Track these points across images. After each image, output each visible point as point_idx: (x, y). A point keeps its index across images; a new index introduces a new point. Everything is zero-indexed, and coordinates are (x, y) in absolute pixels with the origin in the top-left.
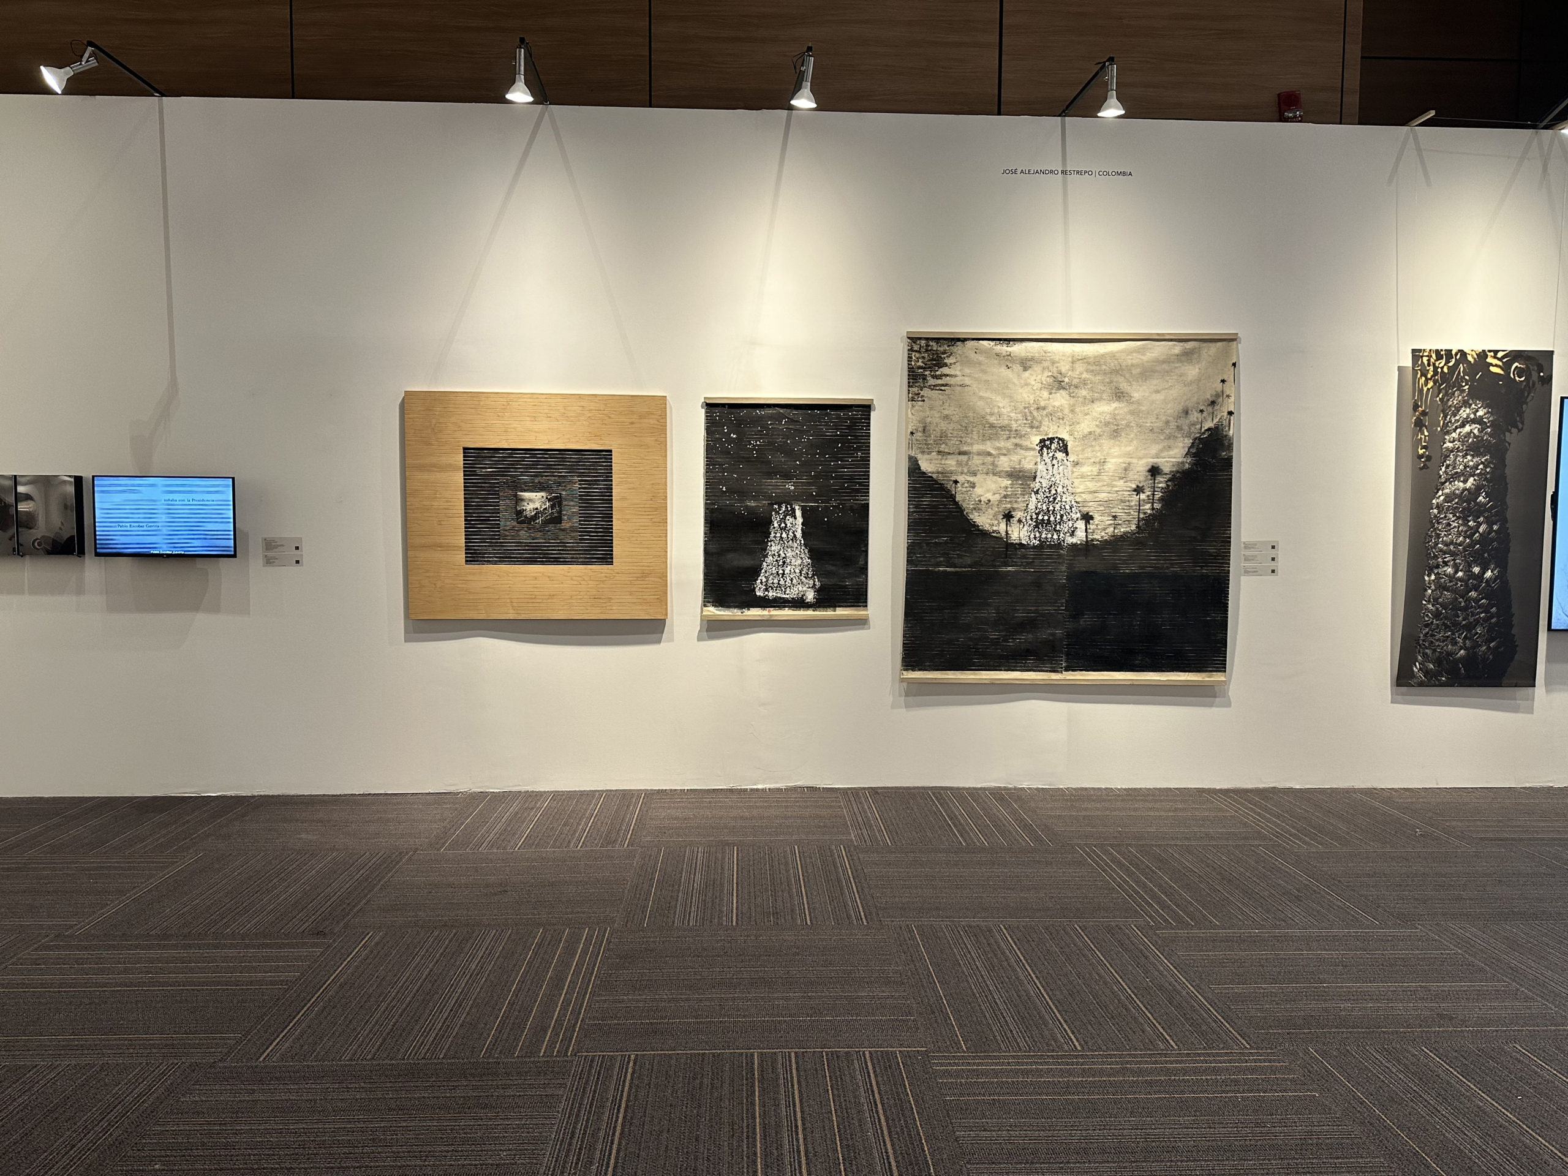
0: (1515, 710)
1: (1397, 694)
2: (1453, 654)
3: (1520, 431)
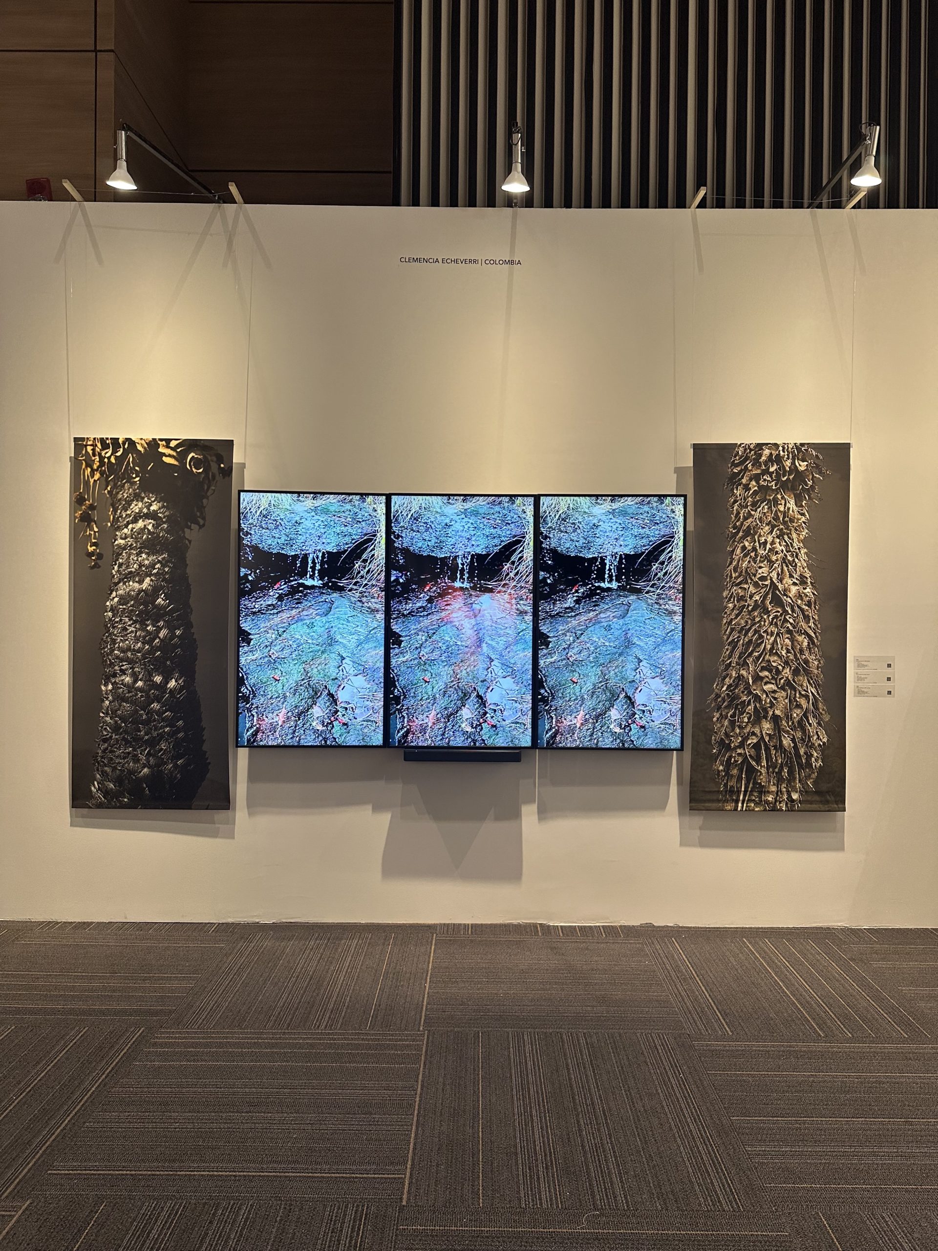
0: (214, 835)
1: (76, 817)
2: (137, 772)
3: (201, 527)
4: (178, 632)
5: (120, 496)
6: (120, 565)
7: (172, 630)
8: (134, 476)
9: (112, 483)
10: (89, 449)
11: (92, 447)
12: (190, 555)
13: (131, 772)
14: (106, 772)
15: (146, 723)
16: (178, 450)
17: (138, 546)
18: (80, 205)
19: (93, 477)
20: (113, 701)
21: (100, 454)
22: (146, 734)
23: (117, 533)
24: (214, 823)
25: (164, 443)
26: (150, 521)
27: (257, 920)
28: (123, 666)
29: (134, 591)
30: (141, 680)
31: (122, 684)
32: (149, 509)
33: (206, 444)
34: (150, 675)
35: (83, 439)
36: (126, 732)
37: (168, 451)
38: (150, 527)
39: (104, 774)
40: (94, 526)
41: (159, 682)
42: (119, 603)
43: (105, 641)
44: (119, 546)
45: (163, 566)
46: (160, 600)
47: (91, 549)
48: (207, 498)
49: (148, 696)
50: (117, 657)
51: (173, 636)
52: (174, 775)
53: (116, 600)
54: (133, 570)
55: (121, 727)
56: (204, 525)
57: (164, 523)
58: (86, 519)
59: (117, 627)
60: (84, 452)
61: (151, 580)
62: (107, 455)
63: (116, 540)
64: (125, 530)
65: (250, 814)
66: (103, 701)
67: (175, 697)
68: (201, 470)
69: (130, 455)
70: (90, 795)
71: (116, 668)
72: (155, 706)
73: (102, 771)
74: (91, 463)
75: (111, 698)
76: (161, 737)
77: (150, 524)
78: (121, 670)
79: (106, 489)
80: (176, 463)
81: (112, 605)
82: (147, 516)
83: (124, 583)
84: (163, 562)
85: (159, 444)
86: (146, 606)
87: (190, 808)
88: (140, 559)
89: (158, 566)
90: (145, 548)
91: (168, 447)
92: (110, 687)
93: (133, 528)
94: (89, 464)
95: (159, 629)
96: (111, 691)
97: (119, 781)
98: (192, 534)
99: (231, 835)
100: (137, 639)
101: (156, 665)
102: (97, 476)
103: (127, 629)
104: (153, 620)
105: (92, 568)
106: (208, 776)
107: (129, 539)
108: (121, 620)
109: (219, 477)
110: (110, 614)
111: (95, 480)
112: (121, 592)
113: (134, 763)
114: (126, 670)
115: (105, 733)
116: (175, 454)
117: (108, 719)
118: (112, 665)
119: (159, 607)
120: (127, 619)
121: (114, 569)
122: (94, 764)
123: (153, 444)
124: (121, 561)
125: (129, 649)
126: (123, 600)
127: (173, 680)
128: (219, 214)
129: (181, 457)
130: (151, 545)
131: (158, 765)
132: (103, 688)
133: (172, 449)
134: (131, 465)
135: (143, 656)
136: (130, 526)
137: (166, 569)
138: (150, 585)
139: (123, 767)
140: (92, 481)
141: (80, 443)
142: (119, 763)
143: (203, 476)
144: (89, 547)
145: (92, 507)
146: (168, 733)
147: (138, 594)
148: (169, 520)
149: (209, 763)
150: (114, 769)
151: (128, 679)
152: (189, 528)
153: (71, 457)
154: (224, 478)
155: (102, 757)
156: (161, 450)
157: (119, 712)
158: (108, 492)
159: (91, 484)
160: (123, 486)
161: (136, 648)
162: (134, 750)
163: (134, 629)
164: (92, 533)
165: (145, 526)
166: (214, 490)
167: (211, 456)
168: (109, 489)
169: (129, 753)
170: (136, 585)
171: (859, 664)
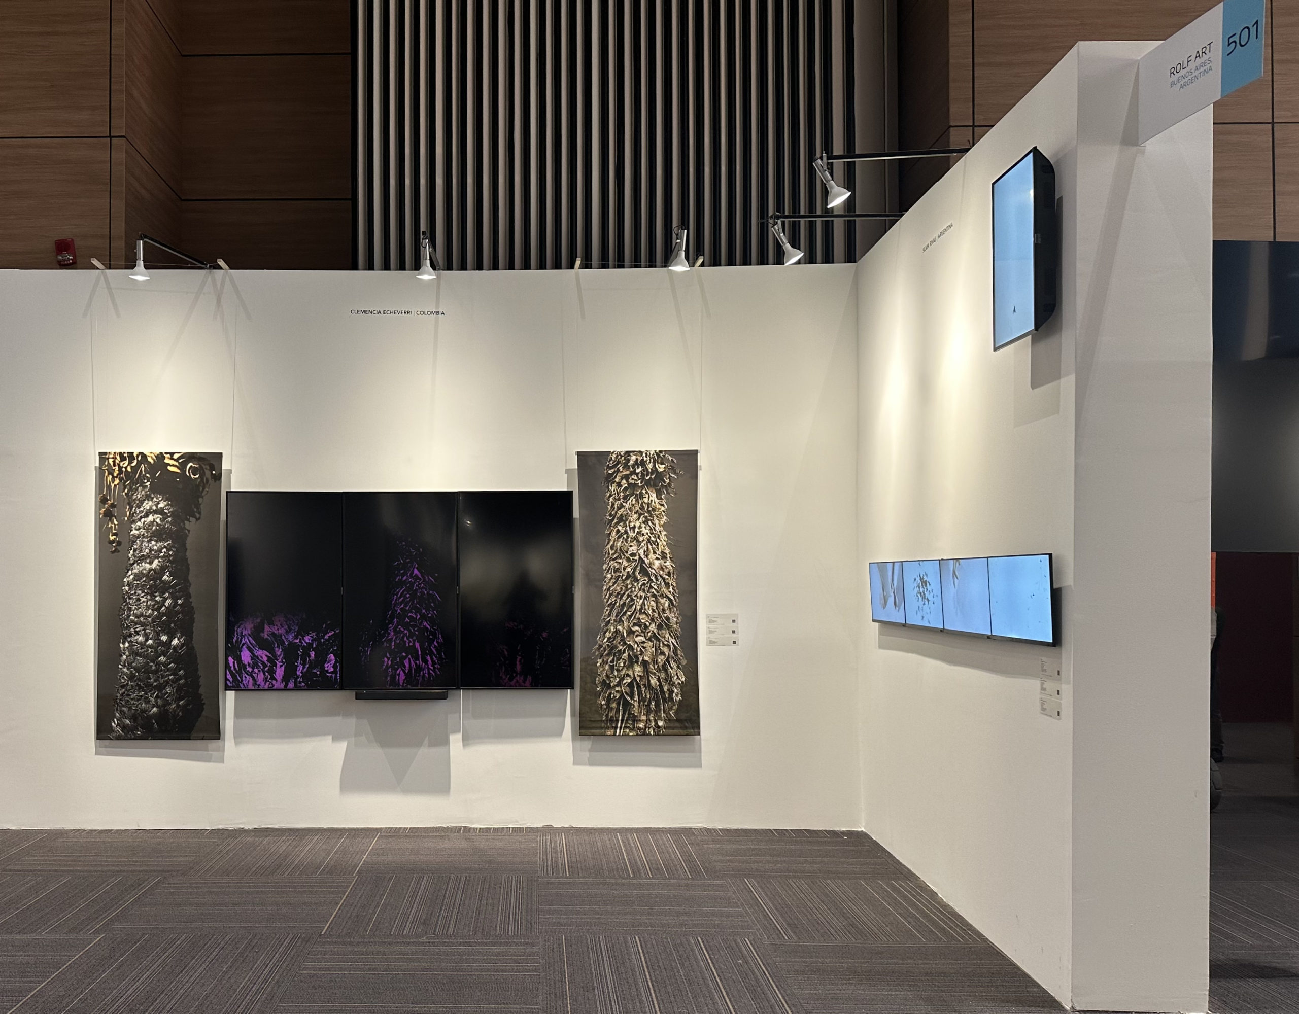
0: (208, 760)
1: (100, 747)
2: (146, 711)
3: (197, 519)
4: (179, 602)
5: (134, 497)
6: (135, 550)
7: (175, 599)
8: (145, 481)
9: (128, 487)
10: (111, 461)
11: (113, 460)
12: (189, 542)
13: (144, 711)
14: (123, 711)
15: (156, 672)
16: (180, 461)
17: (149, 535)
18: (102, 273)
19: (113, 482)
20: (130, 656)
21: (119, 465)
22: (155, 681)
23: (133, 525)
24: (207, 750)
25: (169, 456)
26: (158, 516)
27: (242, 827)
28: (137, 628)
29: (145, 570)
30: (151, 639)
31: (136, 642)
32: (157, 507)
33: (202, 456)
34: (158, 635)
35: (106, 453)
36: (139, 680)
37: (172, 462)
38: (158, 521)
39: (122, 712)
40: (115, 520)
41: (165, 640)
42: (134, 579)
43: (123, 609)
44: (134, 535)
45: (168, 550)
46: (165, 577)
47: (112, 538)
48: (202, 497)
49: (156, 651)
50: (133, 622)
51: (176, 604)
52: (177, 713)
53: (132, 577)
54: (145, 554)
55: (135, 676)
56: (199, 518)
57: (169, 517)
58: (108, 515)
59: (132, 598)
60: (106, 463)
61: (159, 561)
62: (125, 466)
63: (131, 531)
64: (139, 523)
65: (236, 743)
66: (121, 656)
67: (178, 652)
68: (197, 476)
69: (142, 465)
70: (111, 730)
71: (132, 630)
72: (162, 659)
73: (120, 711)
74: (112, 471)
75: (127, 653)
76: (167, 682)
77: (158, 518)
78: (135, 632)
79: (124, 491)
80: (178, 471)
81: (128, 581)
82: (156, 512)
83: (138, 564)
84: (168, 547)
85: (165, 457)
86: (155, 581)
87: (189, 739)
88: (150, 545)
89: (164, 550)
90: (155, 537)
91: (172, 458)
92: (127, 645)
93: (145, 522)
94: (111, 473)
95: (165, 599)
96: (127, 648)
97: (134, 718)
98: (191, 525)
99: (221, 760)
100: (148, 607)
101: (163, 627)
102: (117, 481)
103: (140, 600)
104: (160, 593)
105: (113, 552)
106: (204, 713)
107: (141, 530)
108: (135, 593)
109: (211, 481)
110: (127, 588)
111: (115, 485)
112: (135, 571)
113: (146, 703)
114: (139, 631)
115: (123, 681)
116: (177, 464)
117: (125, 670)
118: (128, 627)
119: (165, 582)
120: (140, 592)
121: (130, 553)
122: (114, 705)
123: (161, 457)
124: (135, 547)
125: (142, 615)
126: (138, 577)
127: (176, 639)
128: (210, 279)
129: (182, 466)
130: (159, 534)
131: (164, 705)
132: (121, 646)
133: (175, 460)
134: (143, 473)
135: (153, 621)
136: (143, 520)
137: (171, 553)
138: (158, 565)
139: (137, 707)
140: (113, 485)
141: (103, 456)
142: (134, 704)
143: (199, 480)
144: (110, 537)
145: (113, 506)
146: (172, 681)
147: (149, 573)
148: (173, 514)
149: (204, 704)
150: (130, 708)
151: (141, 639)
152: (188, 520)
153: (96, 467)
154: (215, 482)
155: (120, 700)
156: (167, 461)
157: (134, 664)
158: (126, 493)
159: (112, 488)
160: (137, 489)
161: (147, 614)
162: (146, 694)
163: (145, 600)
164: (113, 525)
165: (154, 520)
166: (207, 491)
167: (205, 465)
168: (126, 491)
169: (141, 696)
170: (148, 566)
171: (711, 620)
